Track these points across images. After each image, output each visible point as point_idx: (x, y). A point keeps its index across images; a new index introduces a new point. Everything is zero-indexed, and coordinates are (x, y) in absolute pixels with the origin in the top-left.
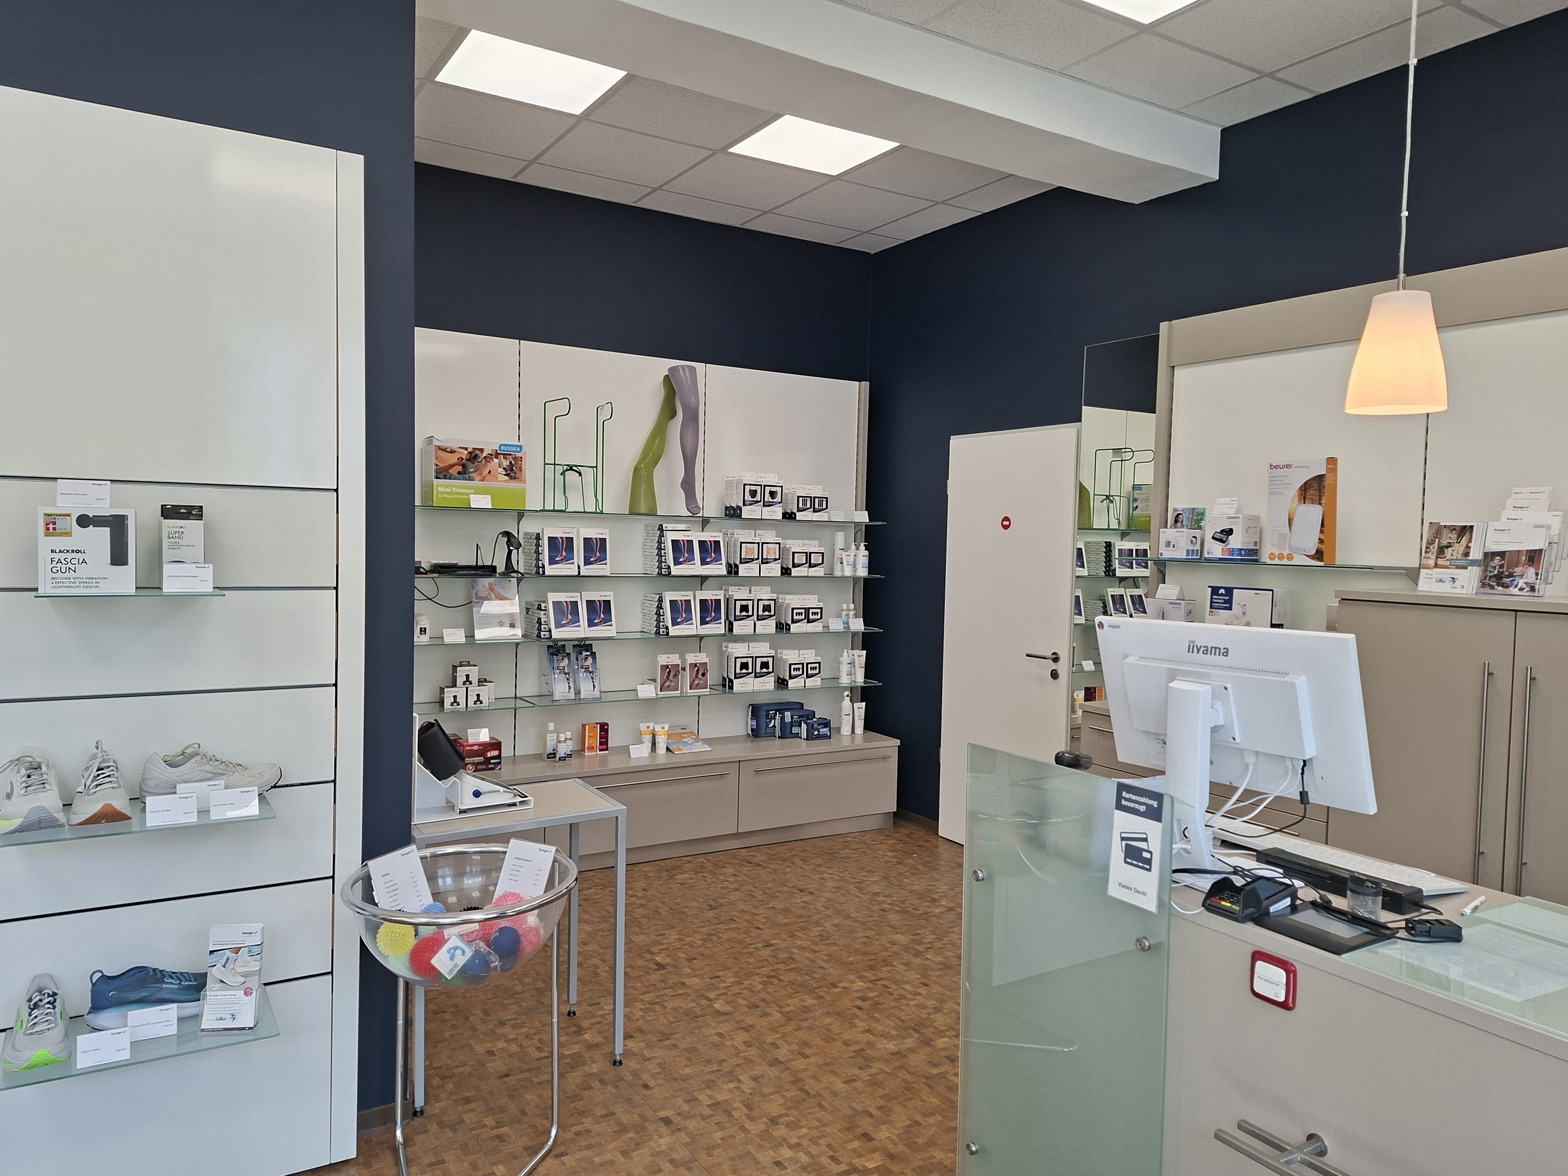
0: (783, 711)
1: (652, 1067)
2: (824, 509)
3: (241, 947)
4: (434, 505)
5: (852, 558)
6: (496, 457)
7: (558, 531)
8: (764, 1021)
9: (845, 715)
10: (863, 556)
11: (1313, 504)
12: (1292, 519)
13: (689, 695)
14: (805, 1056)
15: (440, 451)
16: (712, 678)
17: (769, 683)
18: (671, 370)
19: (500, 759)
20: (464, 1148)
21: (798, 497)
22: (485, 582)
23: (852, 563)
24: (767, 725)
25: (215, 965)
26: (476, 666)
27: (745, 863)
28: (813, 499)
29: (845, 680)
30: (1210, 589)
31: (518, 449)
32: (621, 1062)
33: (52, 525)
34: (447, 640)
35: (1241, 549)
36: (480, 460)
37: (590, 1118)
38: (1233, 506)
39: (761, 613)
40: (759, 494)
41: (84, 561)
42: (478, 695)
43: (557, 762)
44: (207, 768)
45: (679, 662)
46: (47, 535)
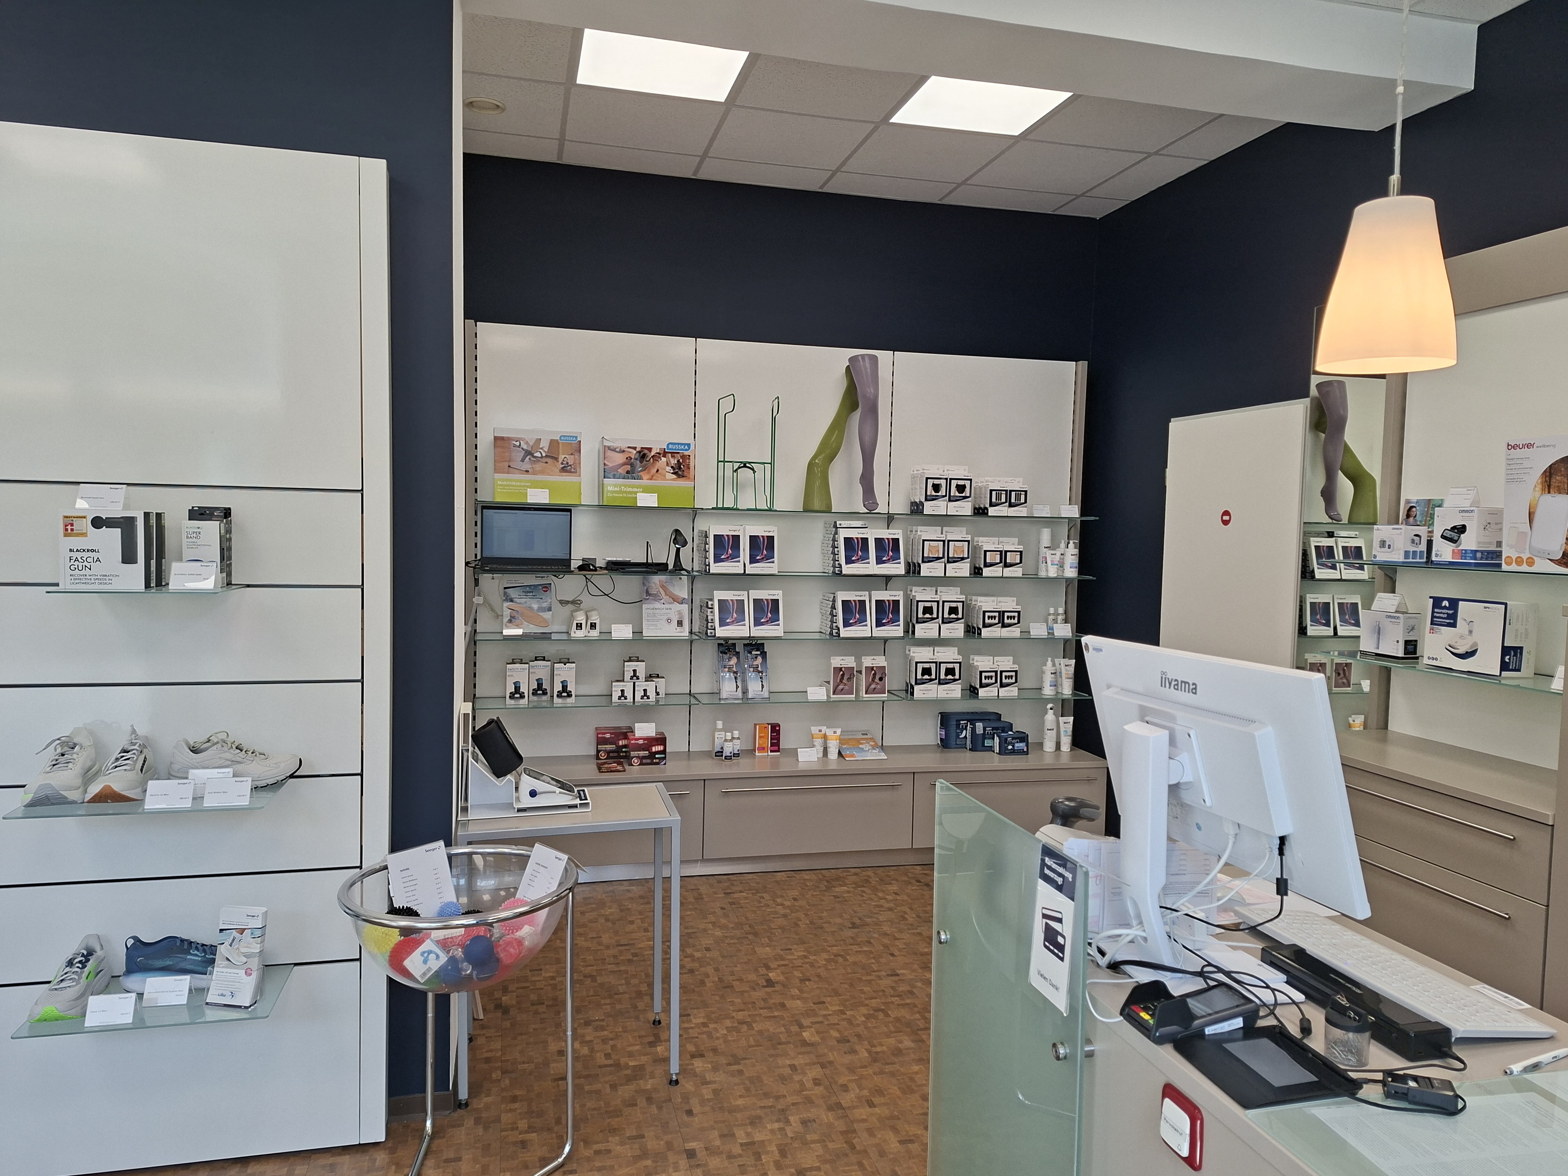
0: (974, 722)
1: (706, 1092)
2: (1023, 504)
3: (245, 929)
4: (604, 504)
5: (1057, 557)
6: (664, 456)
7: (725, 529)
8: (847, 1059)
9: (1048, 730)
10: (1072, 555)
11: (1560, 493)
12: (1534, 513)
13: (864, 699)
14: (871, 1105)
15: (609, 451)
16: (893, 681)
17: (954, 691)
18: (851, 360)
19: (665, 754)
20: (486, 1148)
21: (991, 491)
22: (657, 579)
23: (1058, 563)
24: (958, 736)
25: (223, 943)
26: (644, 661)
27: (913, 881)
28: (1009, 493)
29: (1048, 691)
30: (1432, 600)
31: (686, 447)
32: (677, 1082)
33: (69, 527)
34: (615, 635)
35: (1476, 551)
36: (648, 459)
37: (618, 1138)
38: (1468, 497)
39: (946, 615)
40: (943, 489)
41: (98, 560)
42: (645, 691)
43: (723, 761)
44: (228, 755)
45: (854, 665)
46: (65, 535)
